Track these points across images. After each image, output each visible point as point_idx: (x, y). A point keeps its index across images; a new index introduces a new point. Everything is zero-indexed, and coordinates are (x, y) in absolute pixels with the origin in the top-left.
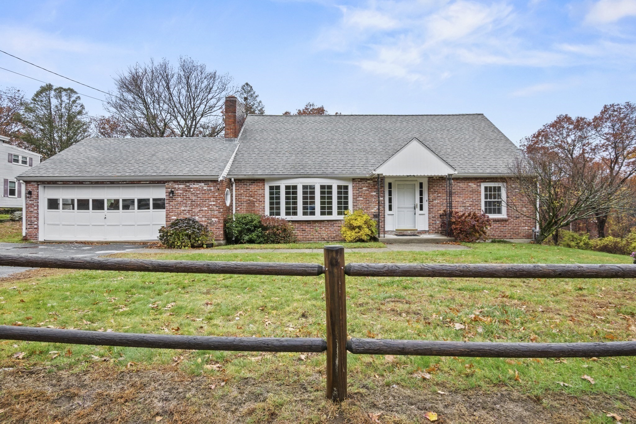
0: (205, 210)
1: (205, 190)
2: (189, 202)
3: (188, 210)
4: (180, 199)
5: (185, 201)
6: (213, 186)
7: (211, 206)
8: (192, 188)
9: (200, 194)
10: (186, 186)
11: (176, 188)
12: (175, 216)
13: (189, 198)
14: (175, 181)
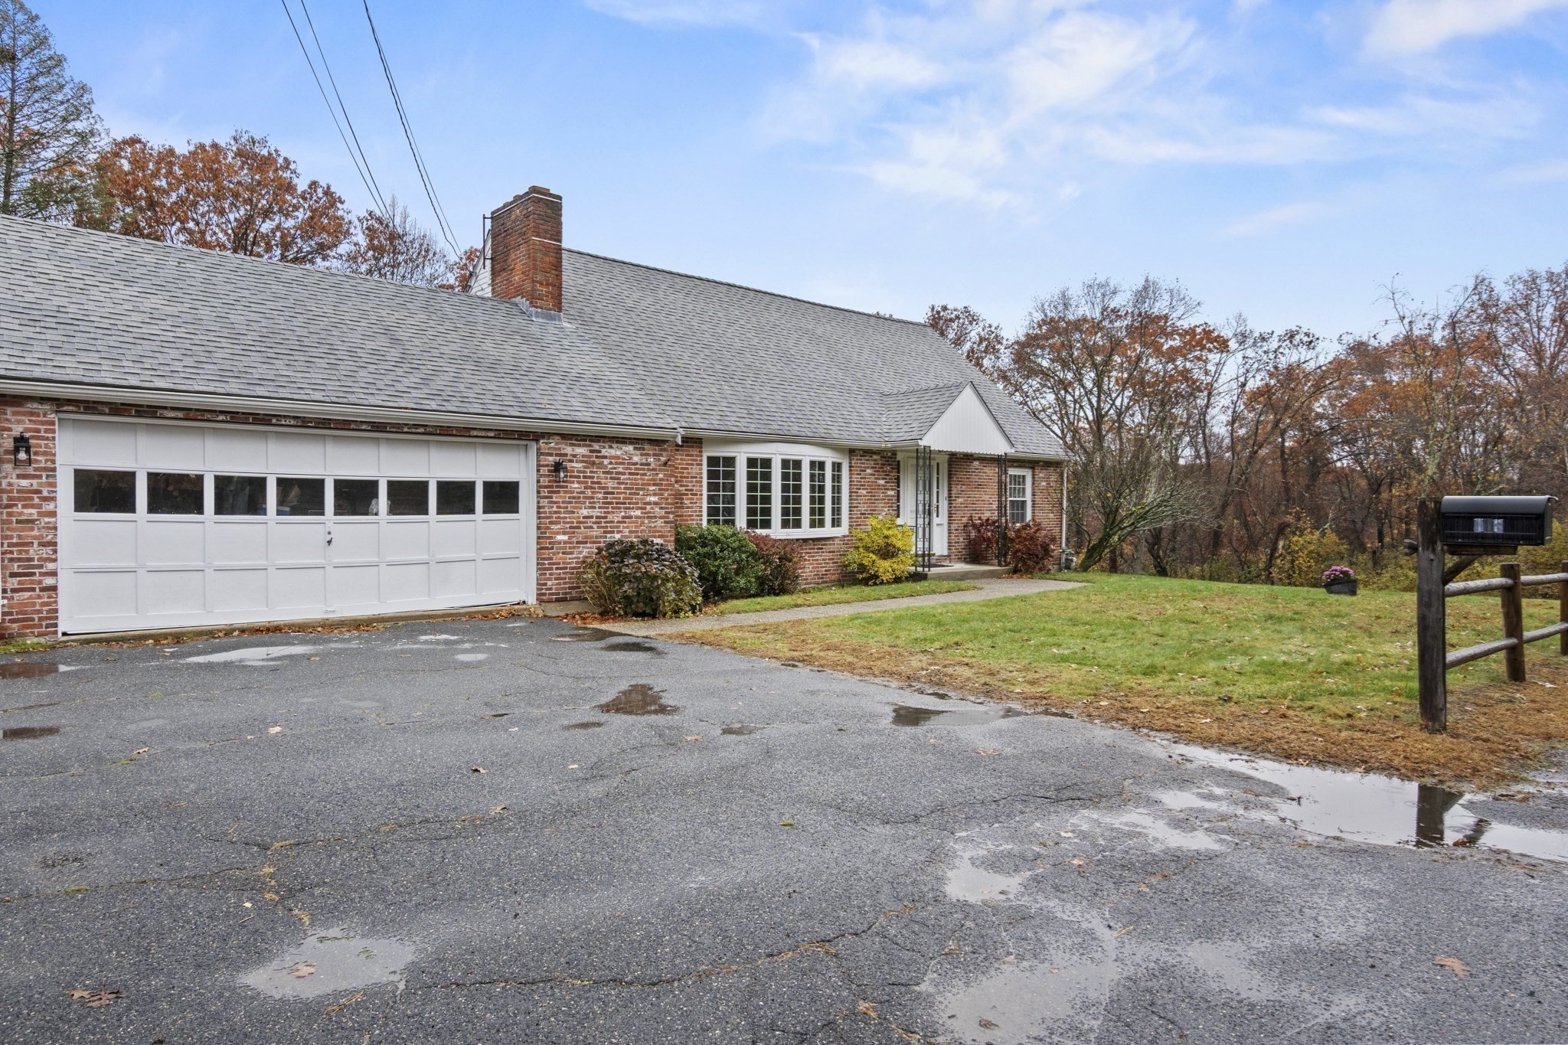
0: (637, 517)
1: (636, 464)
2: (600, 496)
3: (597, 517)
4: (576, 485)
5: (589, 493)
6: (654, 455)
7: (648, 507)
8: (605, 457)
9: (624, 474)
10: (591, 451)
11: (566, 455)
12: (564, 533)
13: (599, 483)
14: (566, 437)
